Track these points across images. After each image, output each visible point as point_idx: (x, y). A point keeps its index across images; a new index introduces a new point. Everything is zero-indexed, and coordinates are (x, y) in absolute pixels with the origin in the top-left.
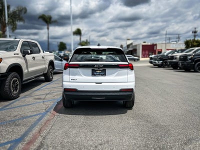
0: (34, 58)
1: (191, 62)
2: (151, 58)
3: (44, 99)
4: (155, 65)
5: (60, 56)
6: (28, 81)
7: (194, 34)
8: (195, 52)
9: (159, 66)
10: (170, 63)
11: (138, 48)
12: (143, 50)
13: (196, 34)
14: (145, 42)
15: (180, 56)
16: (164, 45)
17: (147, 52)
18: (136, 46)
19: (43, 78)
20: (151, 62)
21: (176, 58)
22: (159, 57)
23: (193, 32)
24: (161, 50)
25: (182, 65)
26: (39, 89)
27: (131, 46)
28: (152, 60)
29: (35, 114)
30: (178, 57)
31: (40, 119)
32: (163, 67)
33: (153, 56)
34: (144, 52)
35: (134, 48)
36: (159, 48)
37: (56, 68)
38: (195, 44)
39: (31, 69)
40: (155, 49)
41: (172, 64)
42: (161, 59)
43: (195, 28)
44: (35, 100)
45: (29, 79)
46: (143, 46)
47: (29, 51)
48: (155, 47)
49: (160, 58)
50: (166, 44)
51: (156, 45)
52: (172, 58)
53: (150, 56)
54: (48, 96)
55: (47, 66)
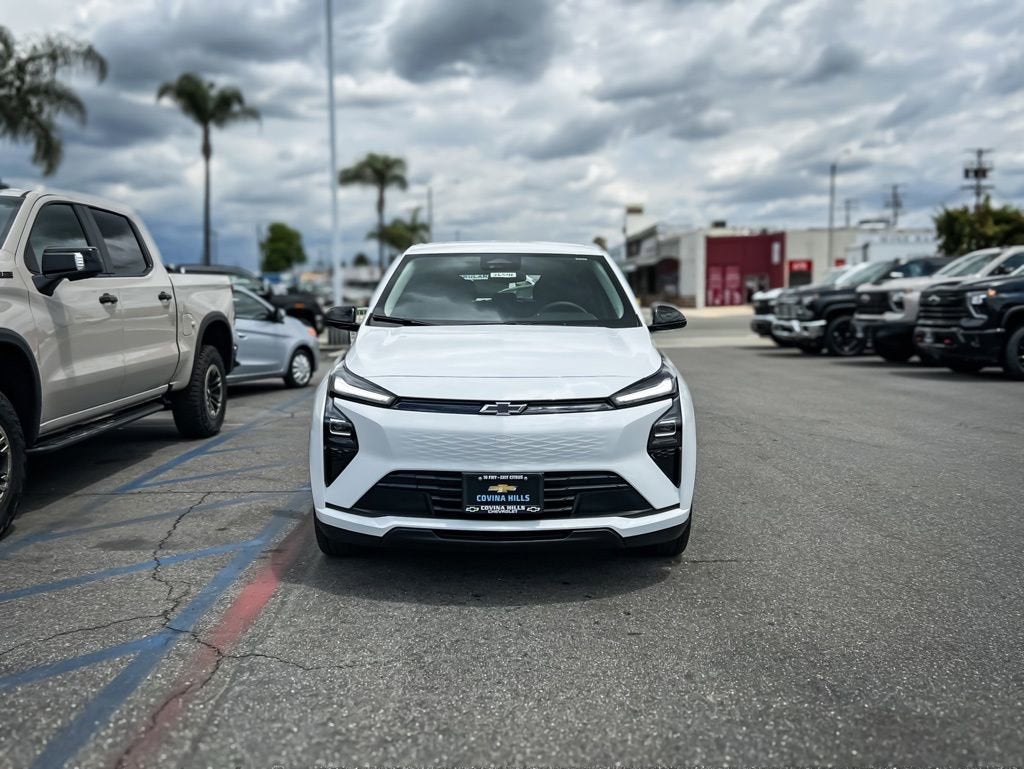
0: (114, 301)
1: (986, 326)
2: (764, 308)
3: (162, 545)
4: (782, 343)
5: (268, 297)
6: (73, 438)
7: (972, 182)
8: (1000, 270)
9: (809, 348)
10: (872, 329)
11: (683, 254)
12: (711, 264)
13: (984, 182)
14: (720, 224)
15: (925, 295)
16: (824, 238)
17: (733, 277)
18: (675, 242)
19: (168, 416)
20: (763, 329)
21: (900, 305)
22: (807, 300)
23: (967, 173)
24: (809, 264)
25: (938, 338)
26: (136, 484)
27: (647, 245)
28: (770, 318)
29: (93, 646)
30: (915, 297)
31: (120, 689)
32: (832, 354)
33: (773, 294)
34: (716, 277)
35: (666, 253)
36: (795, 252)
37: (244, 362)
38: (991, 230)
39: (86, 368)
40: (776, 258)
41: (881, 334)
42: (816, 311)
43: (980, 153)
44: (104, 555)
45: (76, 427)
46: (711, 243)
47: (79, 257)
48: (776, 247)
49: (811, 306)
50: (831, 231)
51: (780, 237)
52: (881, 301)
53: (759, 296)
54: (187, 525)
55: (188, 348)
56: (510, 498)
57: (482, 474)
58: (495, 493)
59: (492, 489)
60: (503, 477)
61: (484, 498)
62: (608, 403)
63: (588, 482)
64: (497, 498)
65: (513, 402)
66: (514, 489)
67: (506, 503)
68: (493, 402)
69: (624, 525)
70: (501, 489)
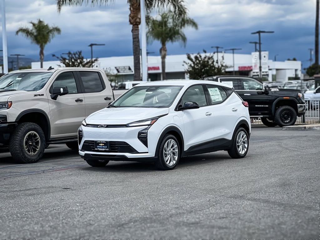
47: (61, 90)
56: (103, 147)
57: (97, 141)
58: (100, 146)
59: (100, 145)
60: (101, 142)
61: (98, 147)
62: (126, 126)
63: (121, 144)
64: (101, 147)
65: (104, 125)
66: (104, 145)
67: (102, 148)
68: (100, 125)
69: (128, 155)
70: (101, 145)
